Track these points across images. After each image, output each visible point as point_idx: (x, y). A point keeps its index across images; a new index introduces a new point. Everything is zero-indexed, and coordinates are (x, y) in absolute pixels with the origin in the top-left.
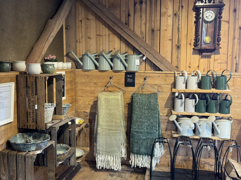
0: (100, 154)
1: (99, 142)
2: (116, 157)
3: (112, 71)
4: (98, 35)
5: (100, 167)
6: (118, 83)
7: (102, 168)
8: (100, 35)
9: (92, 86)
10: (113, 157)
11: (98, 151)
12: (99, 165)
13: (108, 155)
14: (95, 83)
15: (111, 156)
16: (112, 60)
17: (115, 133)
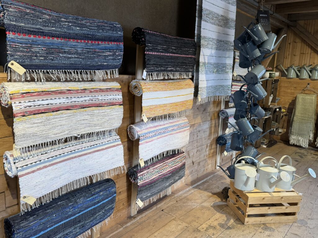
0: (293, 135)
1: (294, 126)
2: (305, 138)
3: (310, 79)
4: (302, 53)
5: (292, 143)
6: (313, 88)
7: (294, 144)
8: (303, 54)
9: (292, 89)
10: (303, 138)
11: (292, 133)
12: (292, 142)
13: (299, 136)
14: (295, 87)
15: (301, 137)
16: (311, 71)
17: (307, 122)
